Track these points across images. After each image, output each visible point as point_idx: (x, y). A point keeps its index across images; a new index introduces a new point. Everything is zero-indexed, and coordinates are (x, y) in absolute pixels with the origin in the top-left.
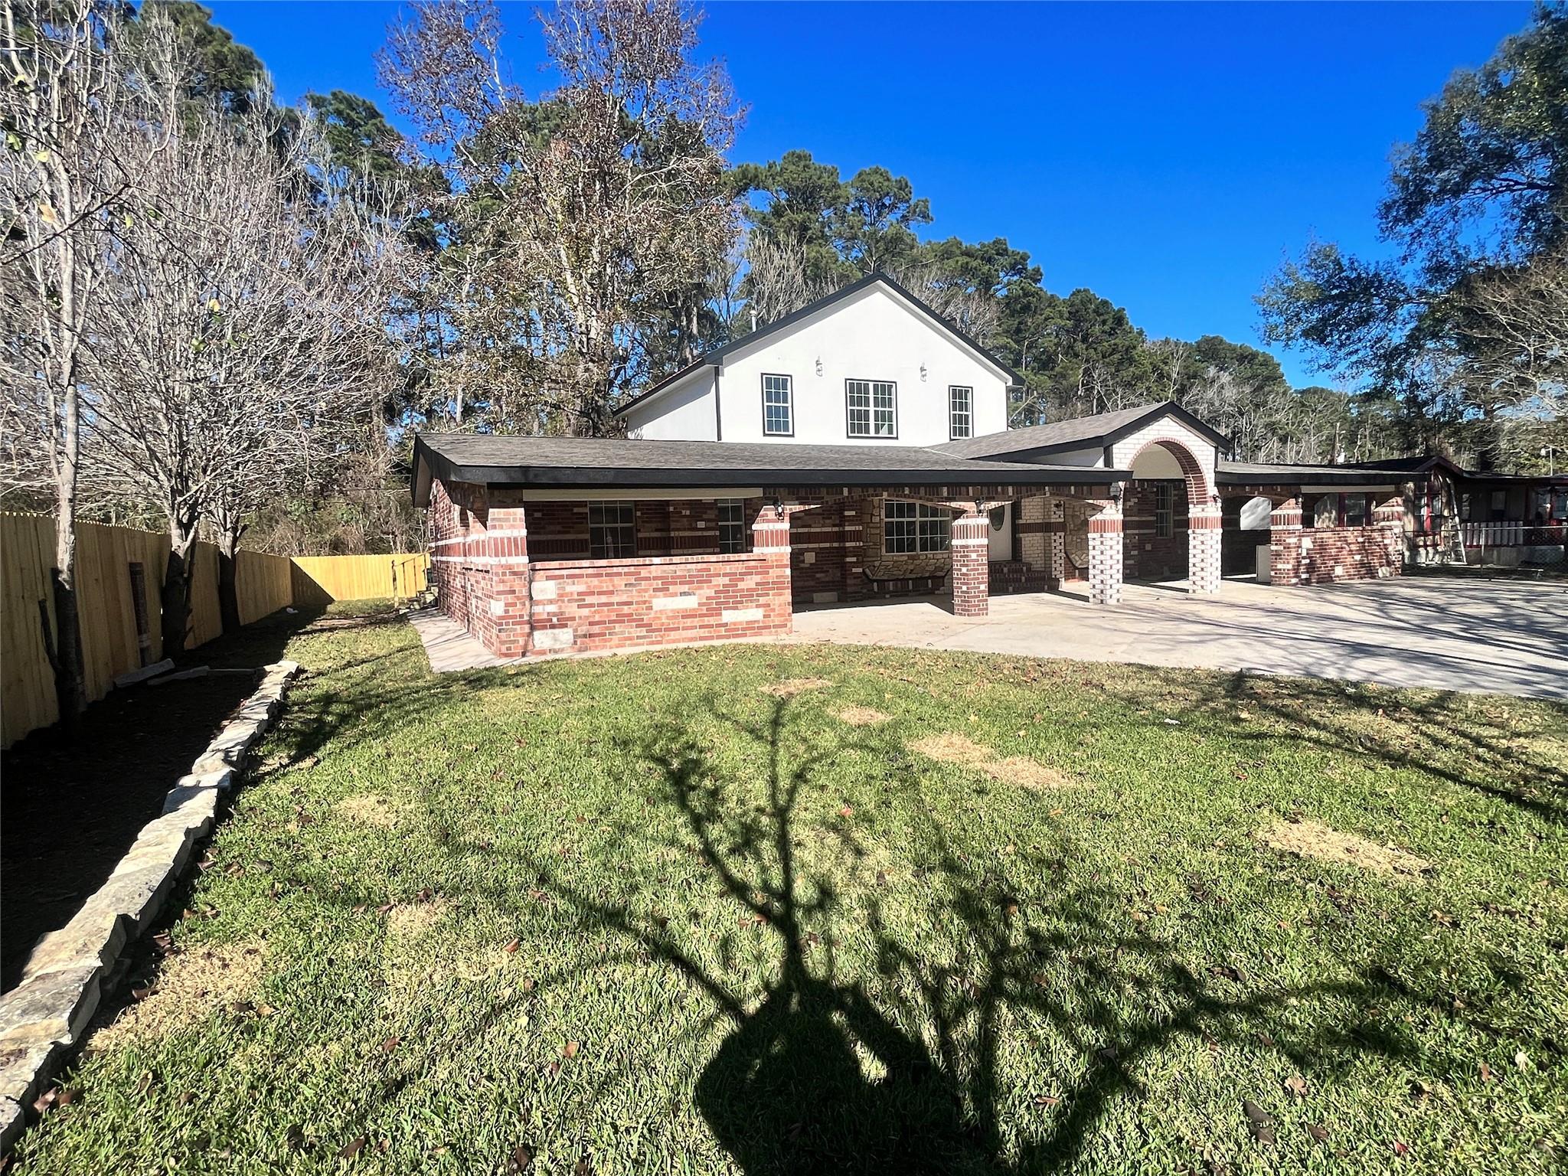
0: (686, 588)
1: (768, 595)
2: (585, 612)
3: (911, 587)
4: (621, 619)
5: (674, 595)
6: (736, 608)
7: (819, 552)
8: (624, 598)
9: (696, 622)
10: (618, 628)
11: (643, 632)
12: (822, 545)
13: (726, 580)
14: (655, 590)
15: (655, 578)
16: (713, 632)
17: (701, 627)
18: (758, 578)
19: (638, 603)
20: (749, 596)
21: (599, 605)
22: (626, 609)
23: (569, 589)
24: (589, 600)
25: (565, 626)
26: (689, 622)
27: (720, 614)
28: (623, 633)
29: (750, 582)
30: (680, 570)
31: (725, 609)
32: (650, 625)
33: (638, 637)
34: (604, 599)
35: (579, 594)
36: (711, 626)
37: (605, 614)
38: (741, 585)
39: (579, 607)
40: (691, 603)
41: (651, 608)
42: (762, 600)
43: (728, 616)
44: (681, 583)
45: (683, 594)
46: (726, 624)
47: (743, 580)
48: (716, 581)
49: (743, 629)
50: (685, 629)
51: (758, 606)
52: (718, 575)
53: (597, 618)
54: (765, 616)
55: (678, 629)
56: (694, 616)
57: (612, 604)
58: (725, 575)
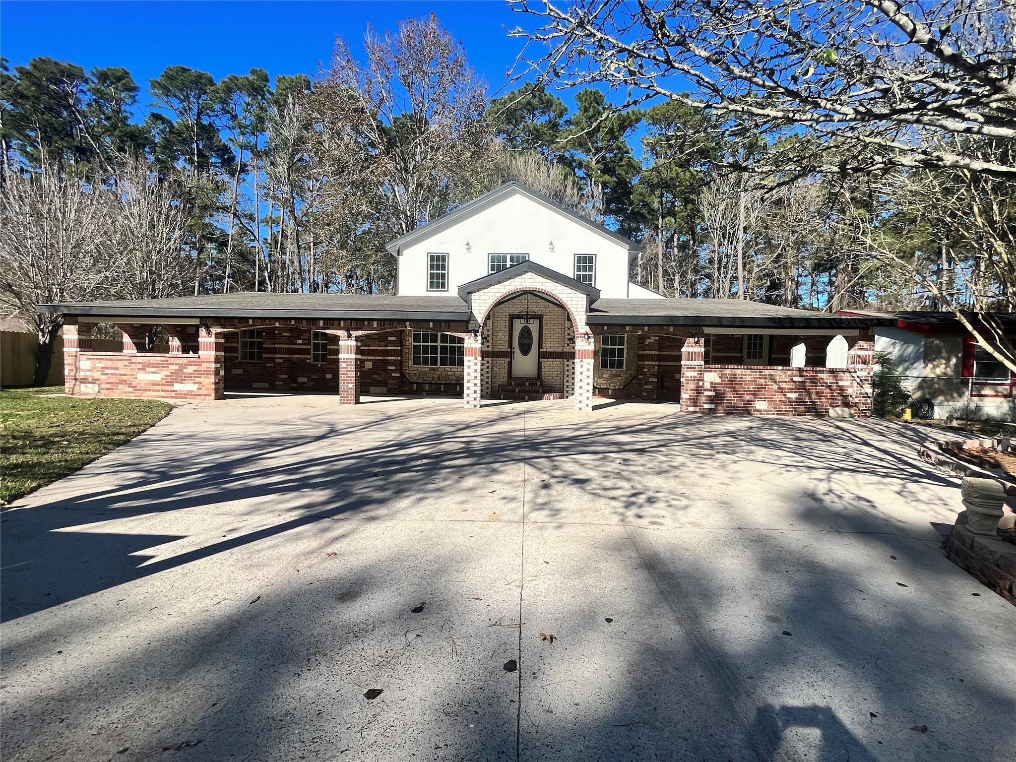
0: (154, 370)
1: (200, 377)
2: (103, 377)
3: (442, 389)
4: (122, 382)
5: (148, 373)
6: (182, 383)
7: (375, 362)
8: (123, 372)
9: (159, 388)
10: (120, 386)
11: (131, 390)
12: (377, 358)
13: (177, 367)
14: (139, 369)
15: (139, 363)
16: (168, 394)
17: (162, 391)
18: (195, 368)
19: (130, 375)
20: (189, 376)
21: (111, 374)
22: (125, 378)
23: (97, 365)
24: (107, 371)
25: (95, 383)
26: (156, 387)
27: (173, 385)
28: (122, 389)
29: (190, 369)
30: (152, 360)
31: (176, 382)
32: (136, 387)
33: (129, 392)
34: (112, 371)
35: (102, 368)
36: (168, 391)
37: (113, 379)
38: (185, 371)
39: (102, 374)
40: (157, 377)
41: (136, 378)
42: (197, 380)
43: (177, 387)
44: (152, 367)
45: (153, 372)
46: (176, 391)
47: (186, 368)
48: (171, 367)
49: (185, 394)
50: (154, 391)
51: (195, 383)
52: (173, 364)
53: (110, 381)
54: (198, 389)
55: (150, 390)
56: (159, 385)
57: (117, 374)
58: (176, 364)
